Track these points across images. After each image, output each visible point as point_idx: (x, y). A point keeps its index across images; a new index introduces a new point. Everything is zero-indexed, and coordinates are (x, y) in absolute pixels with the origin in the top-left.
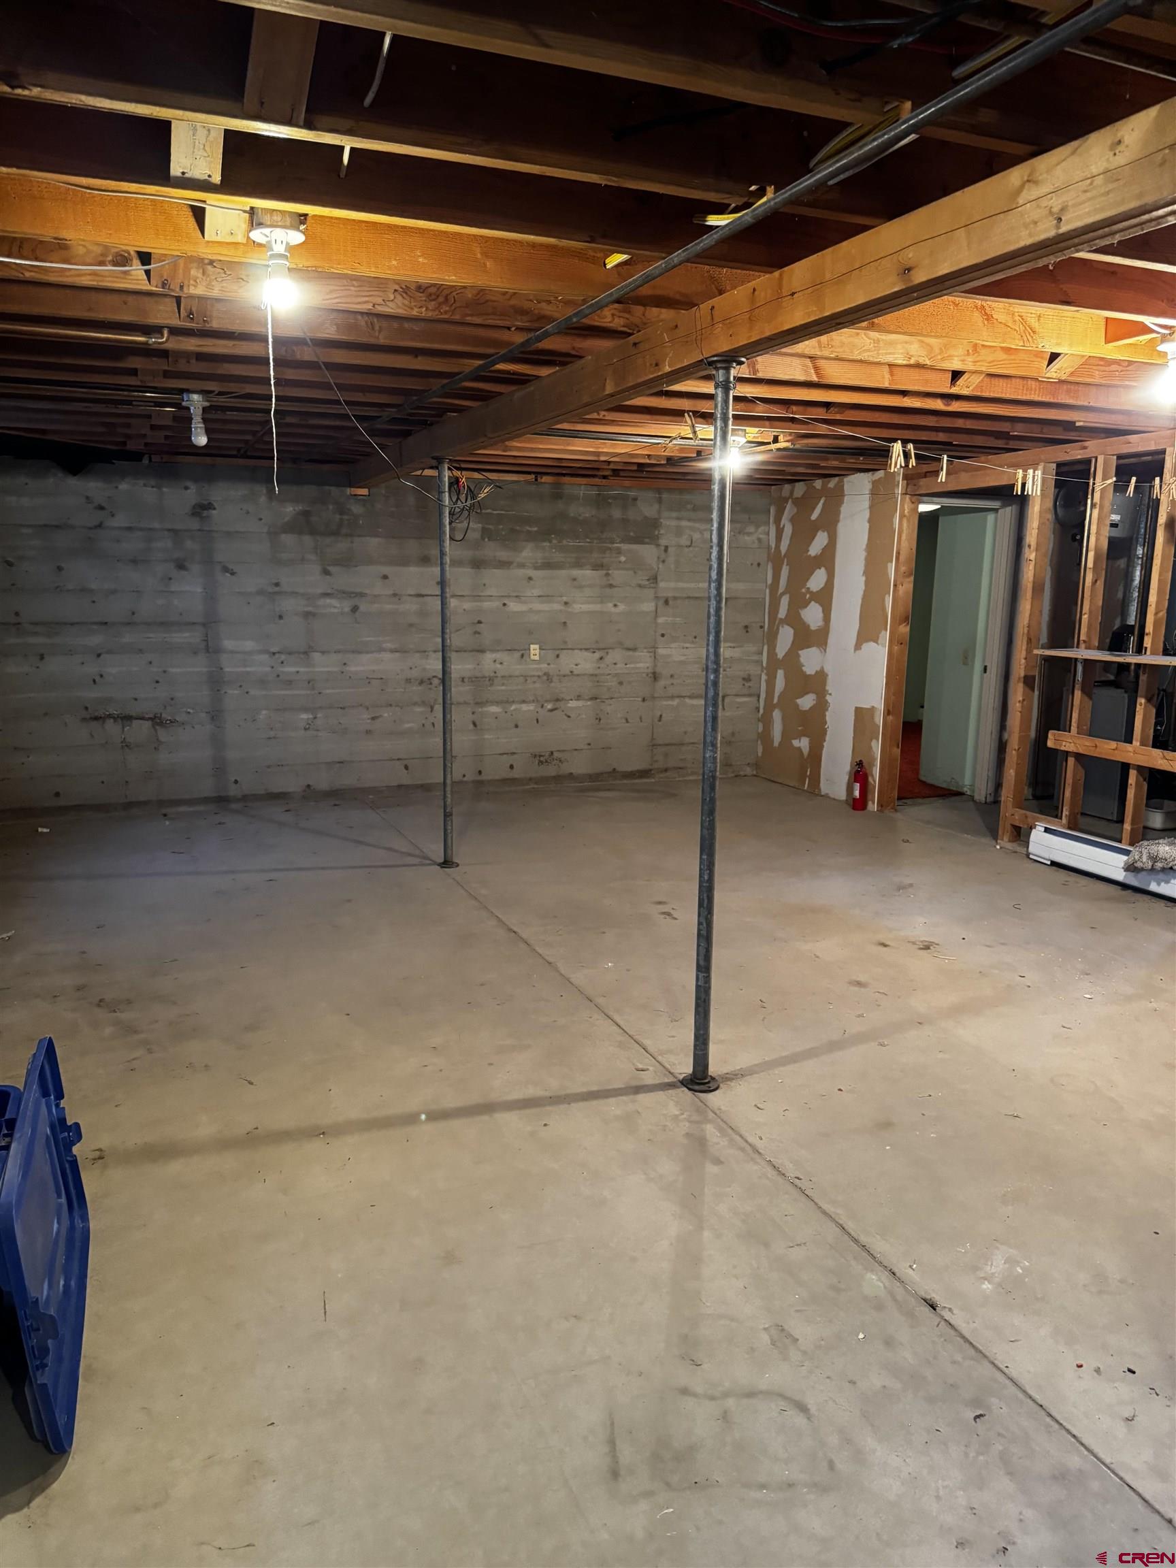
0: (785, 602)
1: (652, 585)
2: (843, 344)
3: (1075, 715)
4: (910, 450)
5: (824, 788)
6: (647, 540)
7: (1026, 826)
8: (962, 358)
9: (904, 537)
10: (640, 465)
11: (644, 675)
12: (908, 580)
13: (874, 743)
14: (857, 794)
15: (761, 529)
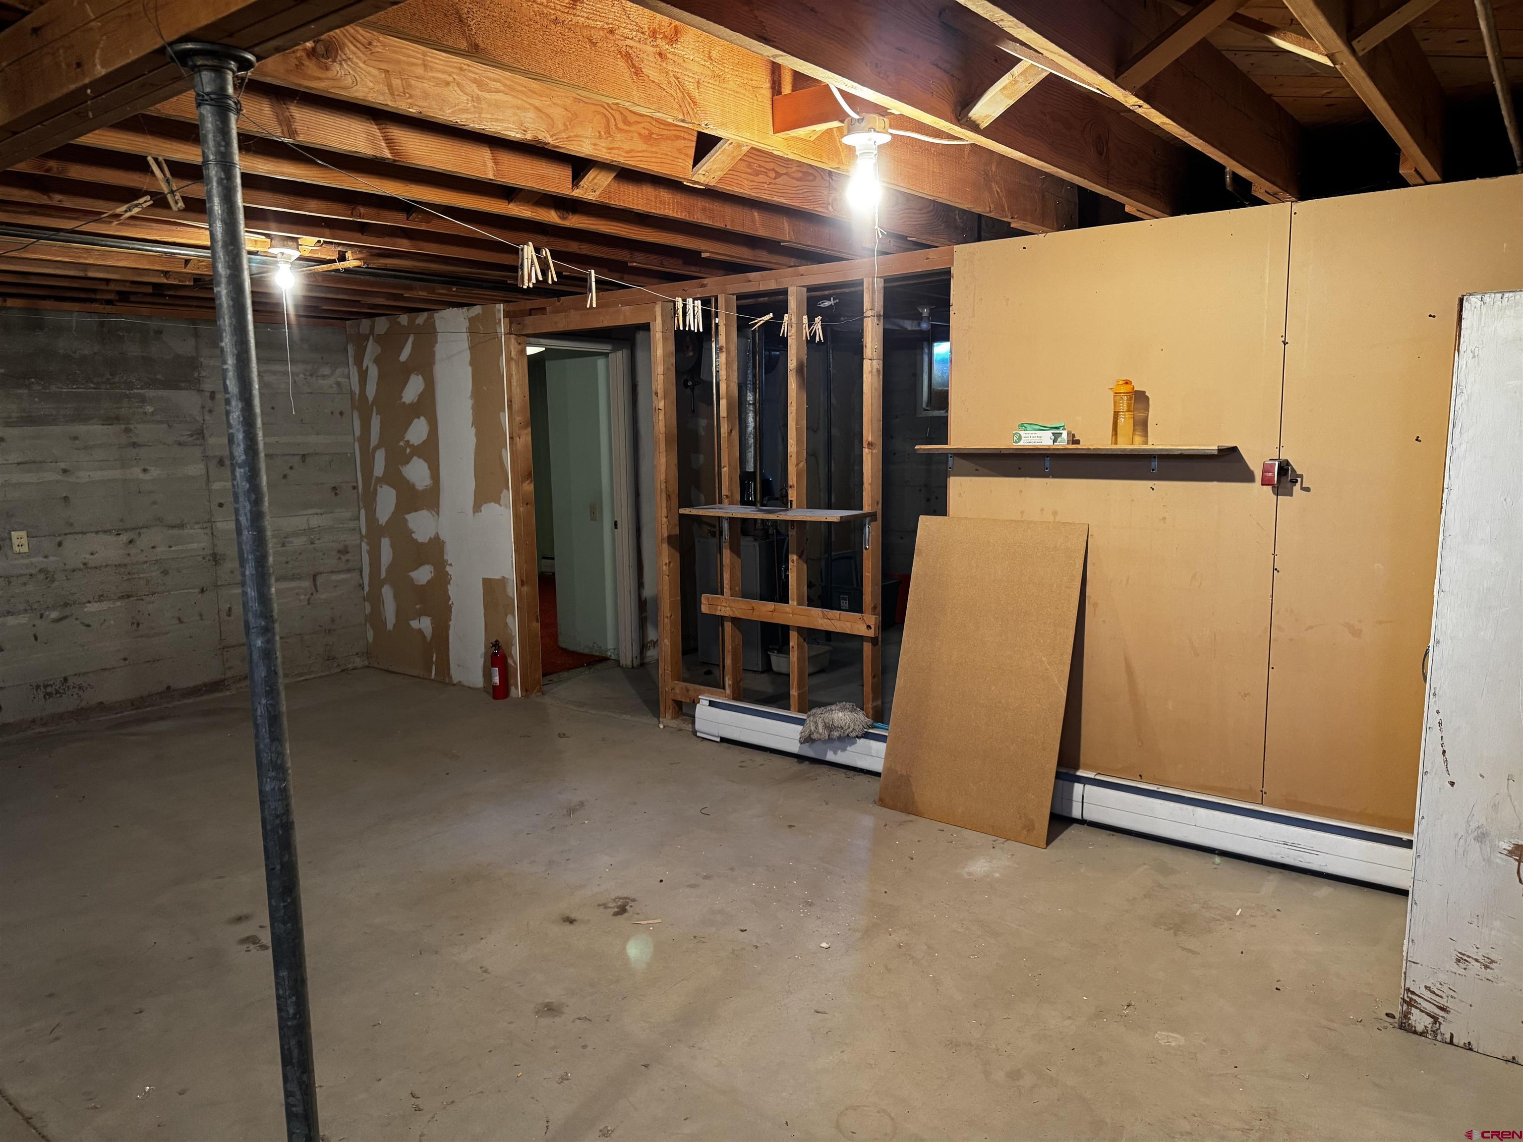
0: (380, 458)
1: (198, 442)
2: (426, 96)
3: (726, 576)
4: (546, 257)
5: (457, 675)
6: (183, 385)
7: (688, 701)
8: (594, 141)
9: (514, 383)
10: (155, 286)
11: (199, 558)
12: (526, 431)
13: (509, 619)
14: (496, 680)
15: (339, 371)
